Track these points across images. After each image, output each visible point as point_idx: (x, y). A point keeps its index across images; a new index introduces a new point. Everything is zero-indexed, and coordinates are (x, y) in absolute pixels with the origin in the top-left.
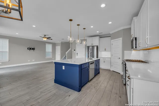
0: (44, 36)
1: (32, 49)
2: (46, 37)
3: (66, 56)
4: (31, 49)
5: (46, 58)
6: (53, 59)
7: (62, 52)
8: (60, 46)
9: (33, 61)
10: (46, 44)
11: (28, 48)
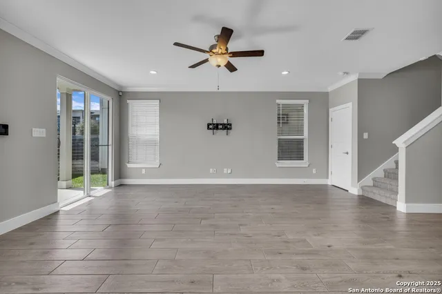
1: (221, 127)
4: (217, 129)
5: (278, 165)
6: (314, 171)
7: (366, 136)
8: (350, 104)
9: (225, 172)
10: (278, 101)
11: (209, 125)
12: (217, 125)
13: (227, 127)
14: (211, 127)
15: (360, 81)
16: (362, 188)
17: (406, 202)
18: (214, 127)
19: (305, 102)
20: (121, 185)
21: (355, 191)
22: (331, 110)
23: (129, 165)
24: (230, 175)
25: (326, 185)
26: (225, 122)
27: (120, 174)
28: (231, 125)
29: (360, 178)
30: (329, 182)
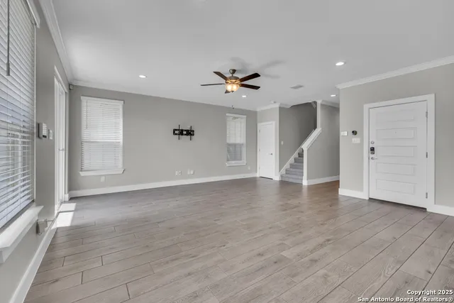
0: (231, 75)
1: (185, 133)
2: (237, 78)
3: (301, 155)
4: (182, 134)
5: (227, 165)
6: (249, 168)
7: (282, 143)
8: (274, 123)
9: (189, 173)
10: (228, 115)
11: (175, 130)
12: (182, 130)
13: (190, 133)
14: (176, 132)
15: (280, 108)
16: (282, 176)
17: (308, 179)
18: (181, 132)
19: (244, 117)
21: (277, 178)
22: (259, 124)
23: (82, 174)
24: (193, 176)
25: (255, 178)
26: (189, 129)
28: (194, 131)
29: (280, 168)
30: (258, 175)
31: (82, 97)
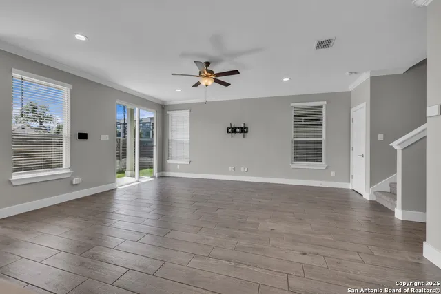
1: (238, 130)
4: (236, 132)
5: (293, 167)
6: (333, 174)
7: (380, 137)
8: (364, 104)
9: (242, 170)
10: (293, 105)
11: (228, 129)
12: (236, 129)
13: (244, 130)
14: (230, 130)
15: (372, 78)
16: (375, 193)
17: (402, 209)
18: (233, 130)
19: (323, 103)
20: (163, 176)
21: (367, 196)
22: (352, 110)
23: (169, 162)
24: (247, 173)
25: (347, 190)
26: (242, 126)
27: (162, 168)
28: (247, 128)
29: (372, 183)
30: (350, 186)
31: (168, 112)
